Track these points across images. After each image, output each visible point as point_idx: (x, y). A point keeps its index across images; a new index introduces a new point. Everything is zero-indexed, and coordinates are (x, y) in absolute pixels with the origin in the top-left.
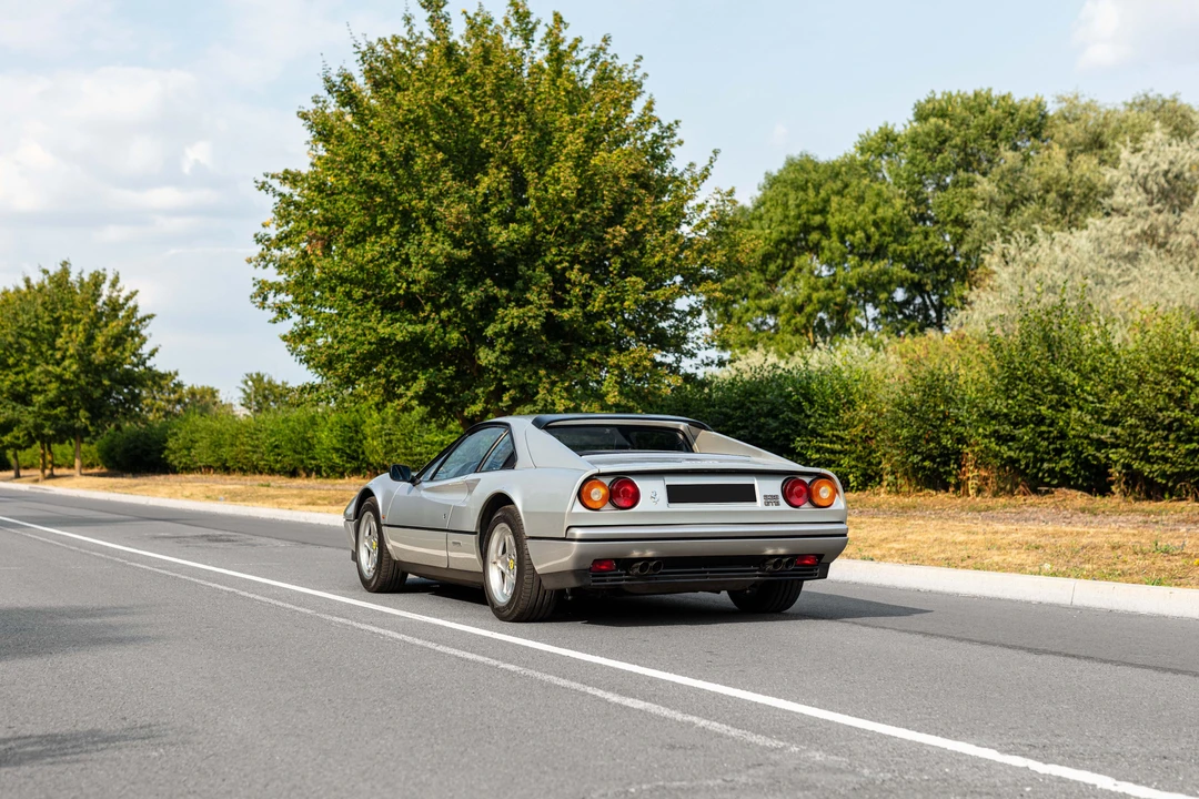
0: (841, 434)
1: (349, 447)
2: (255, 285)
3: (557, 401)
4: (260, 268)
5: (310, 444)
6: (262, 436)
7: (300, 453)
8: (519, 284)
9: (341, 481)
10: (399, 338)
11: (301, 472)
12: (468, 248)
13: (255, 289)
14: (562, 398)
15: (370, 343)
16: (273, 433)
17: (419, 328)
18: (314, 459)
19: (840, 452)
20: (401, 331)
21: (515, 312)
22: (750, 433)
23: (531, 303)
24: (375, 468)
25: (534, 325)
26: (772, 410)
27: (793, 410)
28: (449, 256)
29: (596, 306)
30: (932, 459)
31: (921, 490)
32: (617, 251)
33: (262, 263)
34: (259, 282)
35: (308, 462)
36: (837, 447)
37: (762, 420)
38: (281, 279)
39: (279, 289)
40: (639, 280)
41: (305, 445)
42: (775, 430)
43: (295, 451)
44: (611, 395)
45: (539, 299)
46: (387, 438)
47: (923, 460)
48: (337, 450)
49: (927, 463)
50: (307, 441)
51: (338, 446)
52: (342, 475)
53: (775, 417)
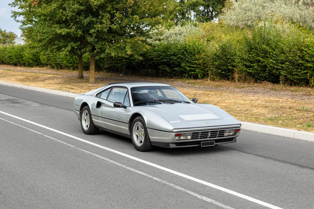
0: (196, 62)
1: (35, 58)
2: (12, 13)
3: (112, 53)
4: (13, 7)
5: (22, 56)
6: (6, 53)
7: (18, 59)
8: (100, 17)
9: (32, 68)
10: (63, 34)
11: (18, 64)
12: (84, 6)
13: (13, 14)
14: (113, 51)
15: (53, 35)
16: (9, 53)
17: (69, 30)
18: (23, 61)
19: (195, 67)
20: (64, 31)
21: (99, 26)
22: (168, 60)
23: (104, 24)
24: (43, 64)
25: (106, 30)
26: (174, 54)
27: (181, 54)
28: (78, 8)
29: (124, 24)
30: (225, 71)
31: (220, 80)
32: (130, 7)
33: (14, 5)
34: (13, 12)
35: (21, 62)
36: (195, 66)
37: (172, 57)
38: (20, 10)
39: (20, 14)
40: (138, 17)
41: (20, 56)
42: (176, 60)
43: (17, 58)
44: (129, 51)
45: (107, 22)
46: (48, 56)
47: (222, 71)
48: (31, 59)
49: (223, 72)
50: (21, 55)
51: (31, 57)
52: (32, 67)
53: (175, 56)
